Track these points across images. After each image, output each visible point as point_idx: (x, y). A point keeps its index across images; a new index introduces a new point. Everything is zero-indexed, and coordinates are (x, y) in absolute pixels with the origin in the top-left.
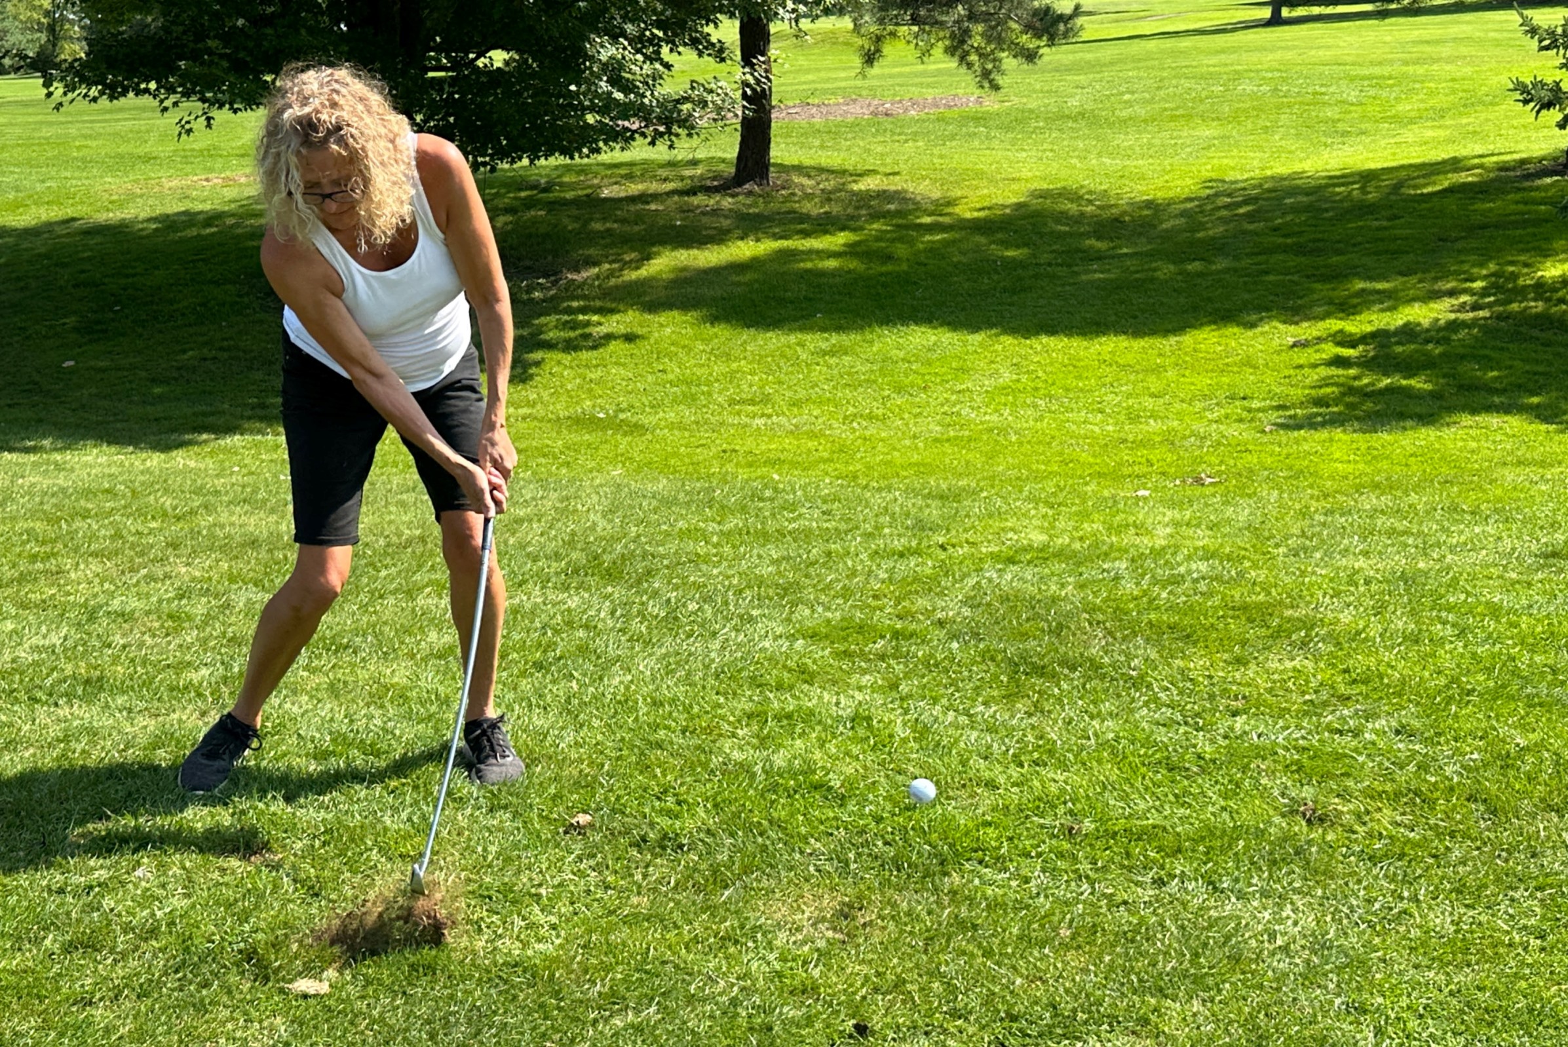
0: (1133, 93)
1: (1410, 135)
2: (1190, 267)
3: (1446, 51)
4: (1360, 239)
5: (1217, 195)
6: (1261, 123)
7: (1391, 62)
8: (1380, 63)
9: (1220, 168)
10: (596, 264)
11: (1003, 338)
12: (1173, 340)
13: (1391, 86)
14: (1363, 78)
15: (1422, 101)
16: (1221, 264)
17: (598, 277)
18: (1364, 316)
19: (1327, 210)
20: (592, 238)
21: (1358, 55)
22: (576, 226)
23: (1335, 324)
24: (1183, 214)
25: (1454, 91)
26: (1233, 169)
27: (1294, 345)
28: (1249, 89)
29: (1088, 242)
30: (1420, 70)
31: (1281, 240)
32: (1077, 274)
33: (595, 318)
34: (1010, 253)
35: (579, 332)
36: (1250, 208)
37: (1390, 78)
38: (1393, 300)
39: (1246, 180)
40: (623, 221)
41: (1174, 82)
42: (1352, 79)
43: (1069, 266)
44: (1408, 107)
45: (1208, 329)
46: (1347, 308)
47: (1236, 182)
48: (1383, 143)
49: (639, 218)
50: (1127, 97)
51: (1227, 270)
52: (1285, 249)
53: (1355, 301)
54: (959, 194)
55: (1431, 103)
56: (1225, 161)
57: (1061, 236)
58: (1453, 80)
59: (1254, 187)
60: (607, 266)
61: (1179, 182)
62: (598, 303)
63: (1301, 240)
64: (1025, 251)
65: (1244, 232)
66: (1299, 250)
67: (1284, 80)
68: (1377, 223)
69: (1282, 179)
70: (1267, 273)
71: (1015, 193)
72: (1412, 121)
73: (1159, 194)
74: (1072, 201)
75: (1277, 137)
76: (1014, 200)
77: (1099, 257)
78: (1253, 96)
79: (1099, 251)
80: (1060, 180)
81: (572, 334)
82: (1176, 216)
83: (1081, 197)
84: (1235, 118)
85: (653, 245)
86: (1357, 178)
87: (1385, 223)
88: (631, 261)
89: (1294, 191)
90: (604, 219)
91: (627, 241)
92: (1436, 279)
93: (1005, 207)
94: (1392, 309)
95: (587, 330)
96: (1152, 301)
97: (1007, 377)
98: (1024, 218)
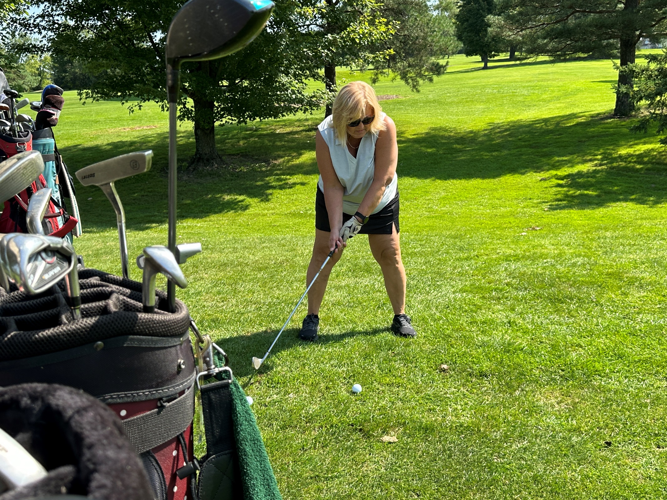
0: (450, 93)
1: (551, 106)
2: (494, 154)
3: (551, 77)
4: (551, 142)
5: (493, 128)
6: (498, 103)
7: (534, 81)
8: (530, 81)
9: (492, 119)
10: (282, 157)
11: (437, 180)
12: (497, 179)
13: (538, 89)
14: (528, 87)
15: (550, 94)
16: (505, 152)
17: (284, 162)
18: (563, 169)
19: (536, 133)
20: (279, 148)
21: (521, 79)
22: (271, 144)
23: (554, 172)
24: (485, 135)
25: (560, 91)
26: (496, 119)
27: (541, 180)
28: (490, 91)
29: (455, 146)
30: (545, 84)
31: (523, 143)
32: (456, 157)
33: (288, 177)
34: (429, 150)
35: (283, 182)
36: (508, 133)
37: (537, 86)
38: (572, 164)
39: (502, 123)
40: (288, 141)
41: (463, 89)
42: (524, 87)
43: (451, 154)
44: (546, 97)
45: (508, 175)
46: (555, 167)
47: (498, 124)
48: (544, 109)
49: (293, 140)
50: (448, 94)
51: (508, 154)
52: (525, 146)
53: (557, 164)
54: (404, 129)
55: (554, 95)
56: (492, 116)
57: (444, 143)
58: (559, 87)
59: (506, 125)
60: (286, 158)
61: (479, 124)
62: (288, 172)
63: (531, 143)
64: (434, 149)
65: (509, 141)
66: (530, 146)
67: (501, 88)
68: (555, 137)
69: (515, 122)
70: (522, 155)
71: (424, 129)
72: (549, 101)
73: (474, 128)
74: (445, 131)
75: (506, 108)
76: (424, 131)
77: (460, 151)
78: (492, 94)
79: (459, 149)
80: (438, 124)
81: (281, 183)
82: (482, 136)
83: (447, 130)
84: (488, 101)
85: (302, 150)
86: (542, 121)
87: (558, 137)
88: (294, 156)
89: (521, 126)
90: (281, 141)
91: (291, 148)
92: (584, 156)
93: (422, 134)
94: (572, 167)
95: (287, 181)
96: (485, 166)
97: (443, 194)
98: (430, 138)
